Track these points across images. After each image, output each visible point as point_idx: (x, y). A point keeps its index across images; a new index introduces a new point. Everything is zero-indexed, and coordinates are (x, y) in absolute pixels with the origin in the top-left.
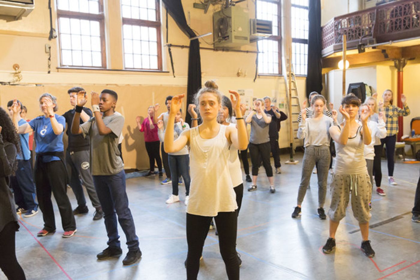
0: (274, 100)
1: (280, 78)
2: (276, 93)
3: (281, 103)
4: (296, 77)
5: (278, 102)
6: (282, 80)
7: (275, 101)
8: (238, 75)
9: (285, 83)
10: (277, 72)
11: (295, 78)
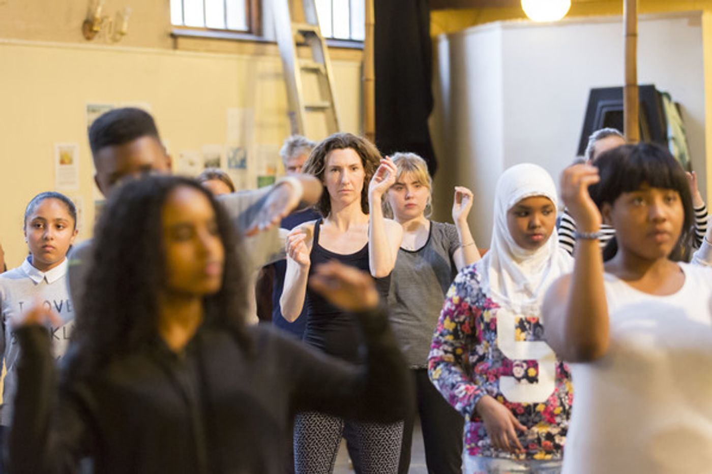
0: (238, 159)
1: (263, 54)
2: (244, 126)
3: (264, 173)
4: (330, 47)
5: (256, 169)
6: (269, 64)
7: (242, 164)
8: (89, 28)
9: (286, 77)
10: (238, 22)
11: (327, 52)
